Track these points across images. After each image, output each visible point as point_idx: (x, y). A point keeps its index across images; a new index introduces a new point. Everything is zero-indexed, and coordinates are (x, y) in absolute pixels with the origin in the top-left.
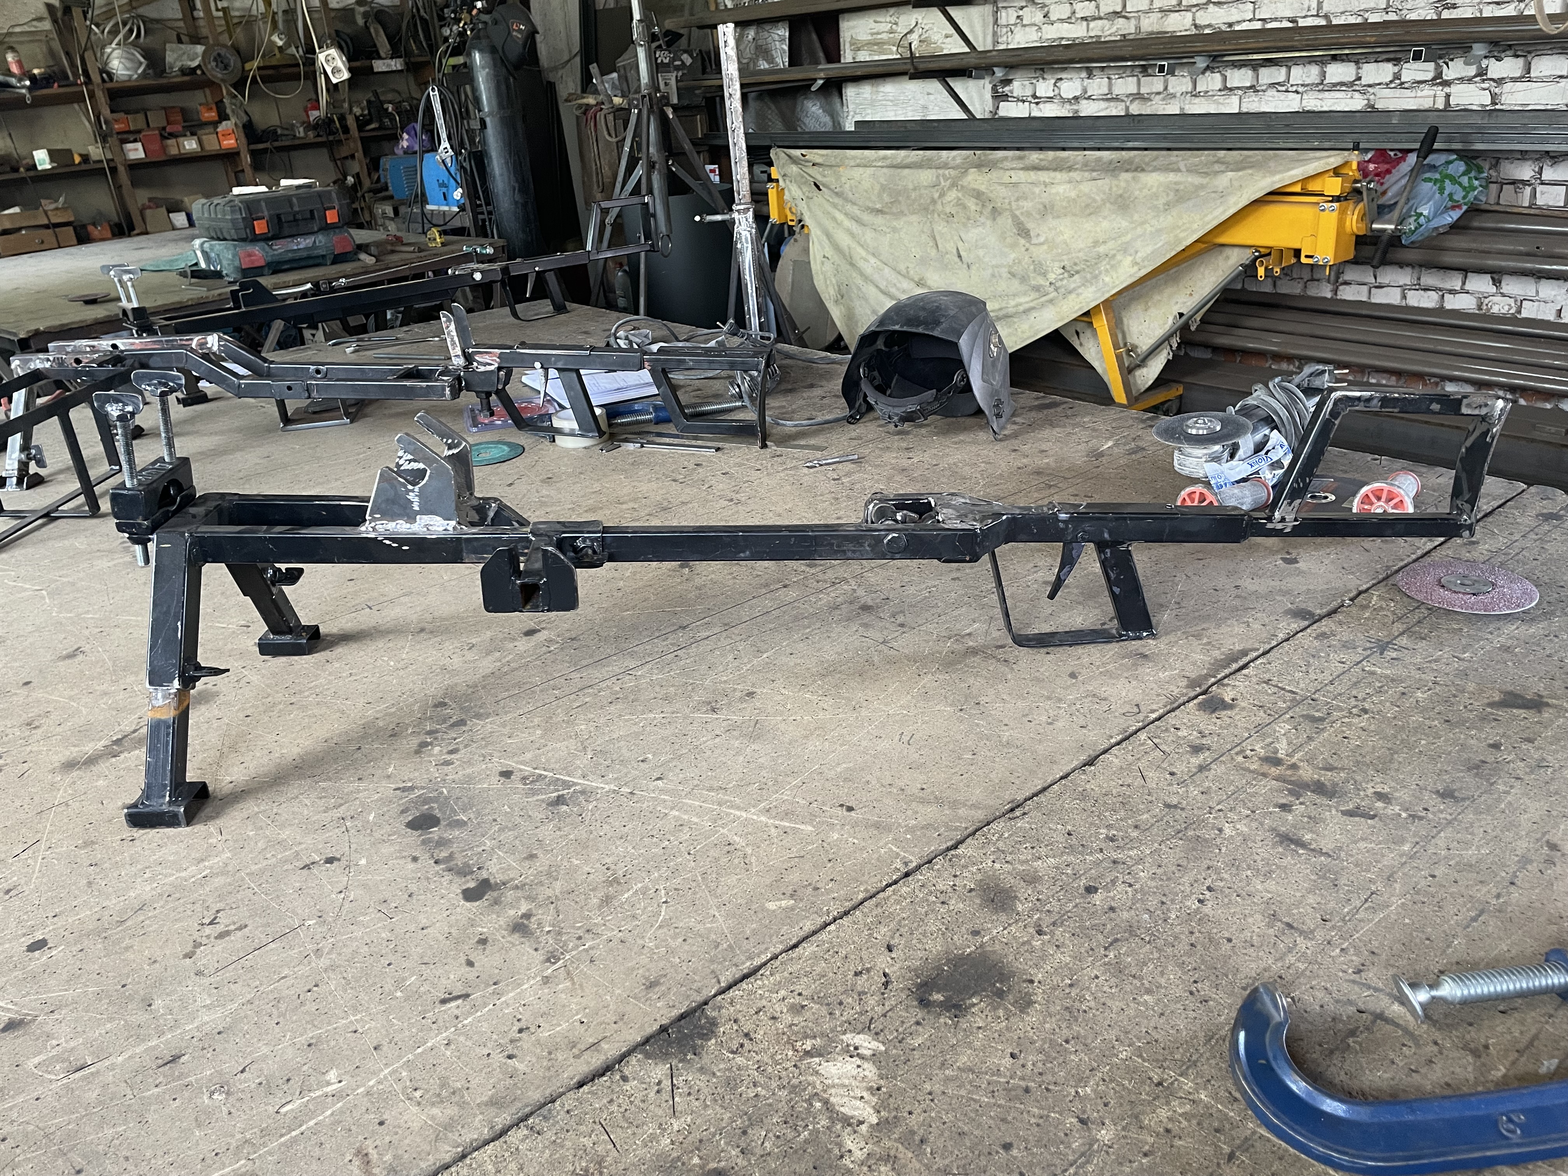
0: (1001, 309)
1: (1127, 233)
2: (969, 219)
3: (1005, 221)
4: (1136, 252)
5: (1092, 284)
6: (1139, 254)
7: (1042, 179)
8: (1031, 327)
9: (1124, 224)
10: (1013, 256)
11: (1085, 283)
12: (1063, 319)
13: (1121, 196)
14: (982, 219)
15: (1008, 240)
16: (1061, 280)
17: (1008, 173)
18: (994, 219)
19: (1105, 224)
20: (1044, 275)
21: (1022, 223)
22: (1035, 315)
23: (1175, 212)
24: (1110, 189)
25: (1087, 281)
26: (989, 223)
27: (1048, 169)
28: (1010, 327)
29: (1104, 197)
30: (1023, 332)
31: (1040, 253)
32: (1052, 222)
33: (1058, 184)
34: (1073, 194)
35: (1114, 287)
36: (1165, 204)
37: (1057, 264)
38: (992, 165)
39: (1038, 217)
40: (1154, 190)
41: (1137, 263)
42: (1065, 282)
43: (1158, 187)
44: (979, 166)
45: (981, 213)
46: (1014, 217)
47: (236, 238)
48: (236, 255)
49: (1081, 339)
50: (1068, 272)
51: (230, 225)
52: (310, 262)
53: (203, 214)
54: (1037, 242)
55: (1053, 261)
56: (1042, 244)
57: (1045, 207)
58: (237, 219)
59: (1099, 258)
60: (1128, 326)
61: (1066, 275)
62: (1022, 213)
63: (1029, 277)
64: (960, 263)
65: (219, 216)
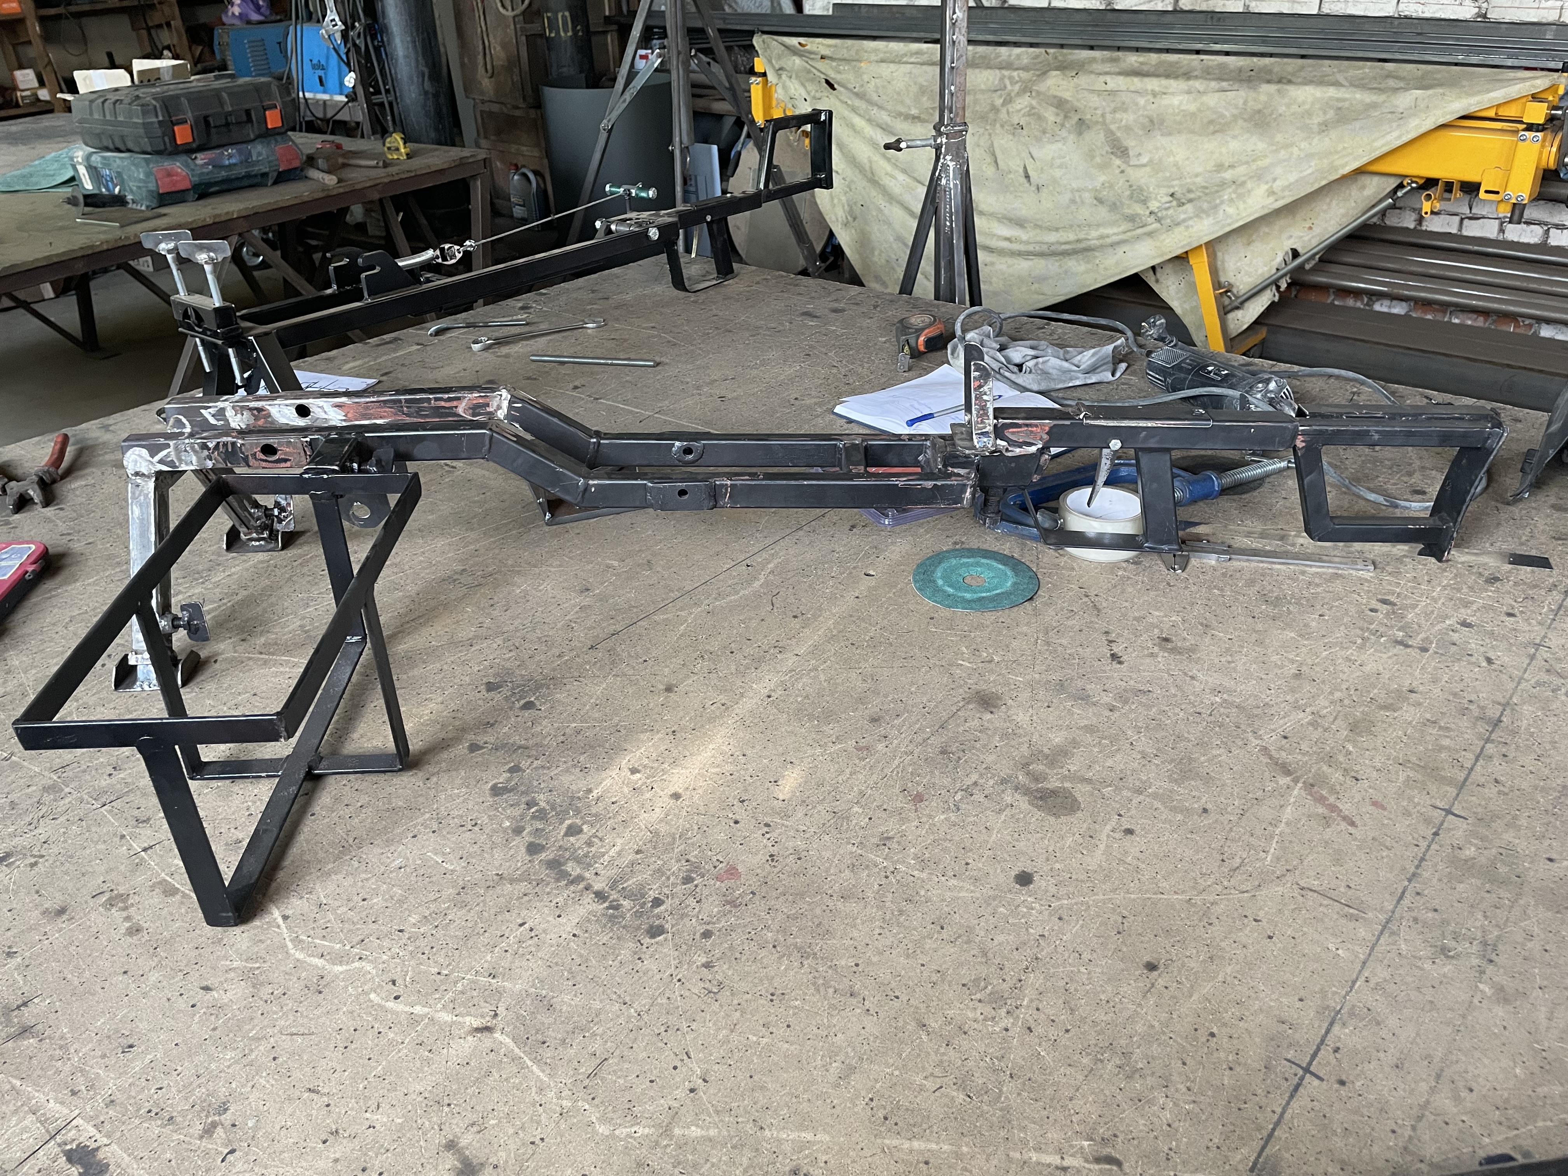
0: (1079, 241)
1: (1266, 156)
2: (1044, 132)
3: (1096, 138)
4: (1275, 180)
5: (1208, 216)
6: (1278, 183)
7: (1149, 87)
8: (1117, 263)
9: (1261, 146)
10: (1102, 178)
11: (1200, 213)
12: (1162, 255)
13: (1259, 111)
14: (1064, 133)
15: (1098, 160)
16: (1167, 209)
17: (1102, 79)
18: (1080, 134)
19: (1234, 145)
20: (1144, 202)
21: (1118, 140)
22: (1124, 249)
23: (1333, 134)
24: (1245, 102)
25: (1203, 211)
26: (1072, 137)
27: (1158, 76)
28: (1088, 262)
29: (1235, 112)
30: (1106, 269)
31: (1141, 177)
32: (1161, 140)
33: (1173, 94)
34: (1192, 108)
35: (1237, 221)
36: (1319, 124)
37: (1163, 191)
38: (1079, 68)
39: (1141, 133)
40: (1307, 107)
41: (1273, 193)
42: (1171, 212)
43: (1313, 104)
44: (1062, 67)
45: (1063, 125)
46: (1109, 133)
47: (149, 149)
48: (148, 174)
49: (1158, 275)
50: (1178, 200)
51: (141, 131)
52: (246, 182)
53: (91, 114)
54: (1137, 163)
55: (1159, 186)
56: (1144, 166)
57: (1151, 121)
58: (152, 123)
59: (1223, 185)
60: (1223, 262)
61: (1174, 203)
62: (1119, 128)
63: (1122, 203)
64: (1027, 185)
65: (121, 119)
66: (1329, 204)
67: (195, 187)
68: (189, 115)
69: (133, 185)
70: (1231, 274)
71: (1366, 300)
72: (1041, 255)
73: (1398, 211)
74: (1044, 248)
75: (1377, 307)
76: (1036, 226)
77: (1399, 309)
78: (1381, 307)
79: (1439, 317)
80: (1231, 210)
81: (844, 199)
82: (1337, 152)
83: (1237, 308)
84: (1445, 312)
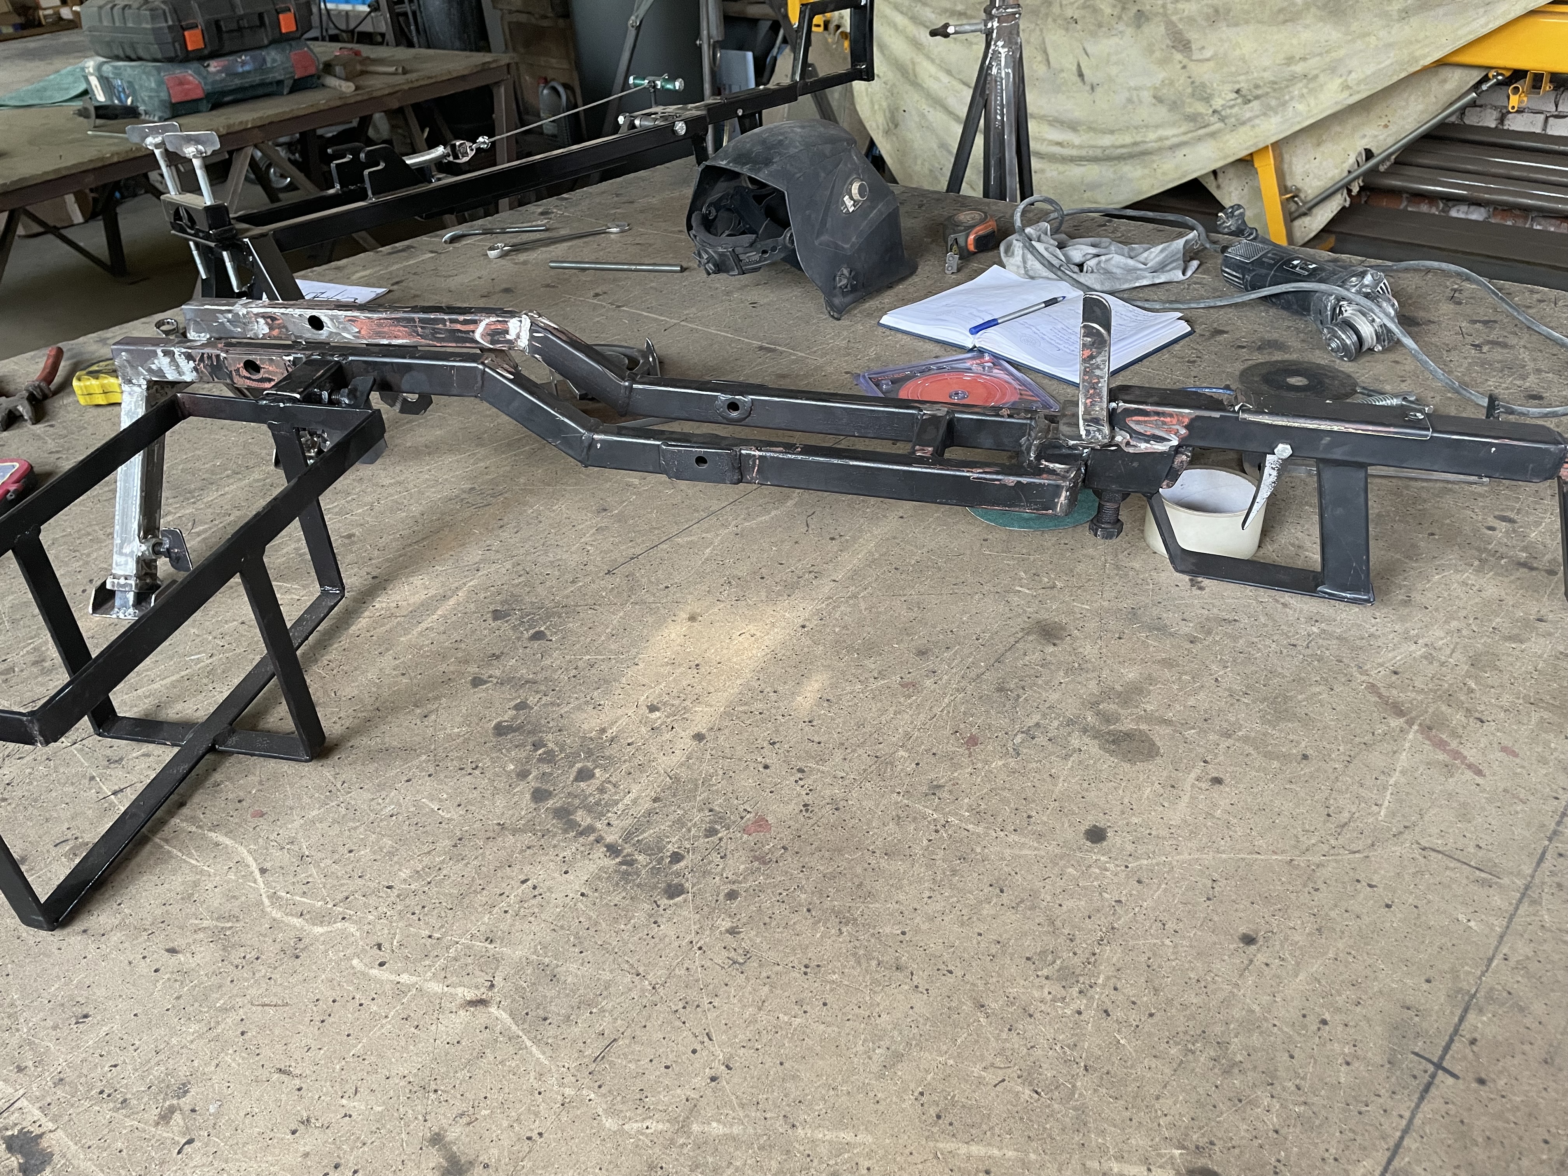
0: (1135, 144)
1: (1340, 47)
2: (1100, 26)
3: (1156, 30)
4: (1350, 72)
5: (1276, 113)
6: (1353, 75)
8: (1177, 167)
9: (1335, 35)
10: (1162, 75)
11: (1267, 111)
12: (1225, 158)
14: (1121, 27)
15: (1158, 54)
16: (1231, 107)
18: (1139, 26)
19: (1306, 35)
20: (1207, 100)
21: (1180, 32)
22: (1184, 151)
23: (1415, 21)
25: (1271, 108)
26: (1130, 31)
28: (1145, 167)
30: (1164, 174)
31: (1204, 72)
32: (1226, 32)
35: (1307, 118)
36: (1400, 11)
37: (1228, 87)
39: (1204, 23)
41: (1348, 87)
42: (1235, 110)
45: (1120, 18)
46: (1171, 25)
47: (159, 56)
48: (160, 83)
49: (1220, 180)
50: (1244, 96)
51: (151, 38)
52: (260, 91)
53: (101, 21)
54: (1201, 57)
55: (1223, 82)
56: (1208, 60)
57: (1217, 11)
58: (160, 28)
59: (1293, 79)
60: (1290, 164)
61: (1239, 101)
62: (1181, 19)
63: (1183, 102)
64: (1080, 84)
65: (130, 25)
66: (1407, 101)
67: (208, 96)
68: (200, 20)
69: (144, 95)
70: (1298, 178)
71: (1441, 205)
72: (1095, 160)
73: (1478, 109)
74: (1099, 153)
75: (1454, 213)
76: (1090, 129)
77: (1477, 215)
78: (1458, 213)
79: (1520, 223)
80: (1301, 107)
81: (885, 104)
82: (1417, 41)
83: (1305, 214)
84: (1526, 218)
